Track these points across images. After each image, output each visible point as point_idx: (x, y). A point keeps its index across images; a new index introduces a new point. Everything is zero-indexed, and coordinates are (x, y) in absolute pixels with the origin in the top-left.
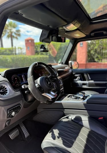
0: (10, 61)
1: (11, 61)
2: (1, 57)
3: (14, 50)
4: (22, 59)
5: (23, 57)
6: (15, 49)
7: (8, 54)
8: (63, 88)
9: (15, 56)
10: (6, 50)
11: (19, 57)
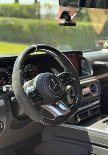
0: (26, 31)
1: (29, 30)
2: (12, 21)
3: (37, 9)
4: (49, 28)
5: (50, 25)
6: (39, 7)
7: (25, 17)
8: (98, 102)
9: (36, 21)
10: (22, 7)
11: (44, 23)
